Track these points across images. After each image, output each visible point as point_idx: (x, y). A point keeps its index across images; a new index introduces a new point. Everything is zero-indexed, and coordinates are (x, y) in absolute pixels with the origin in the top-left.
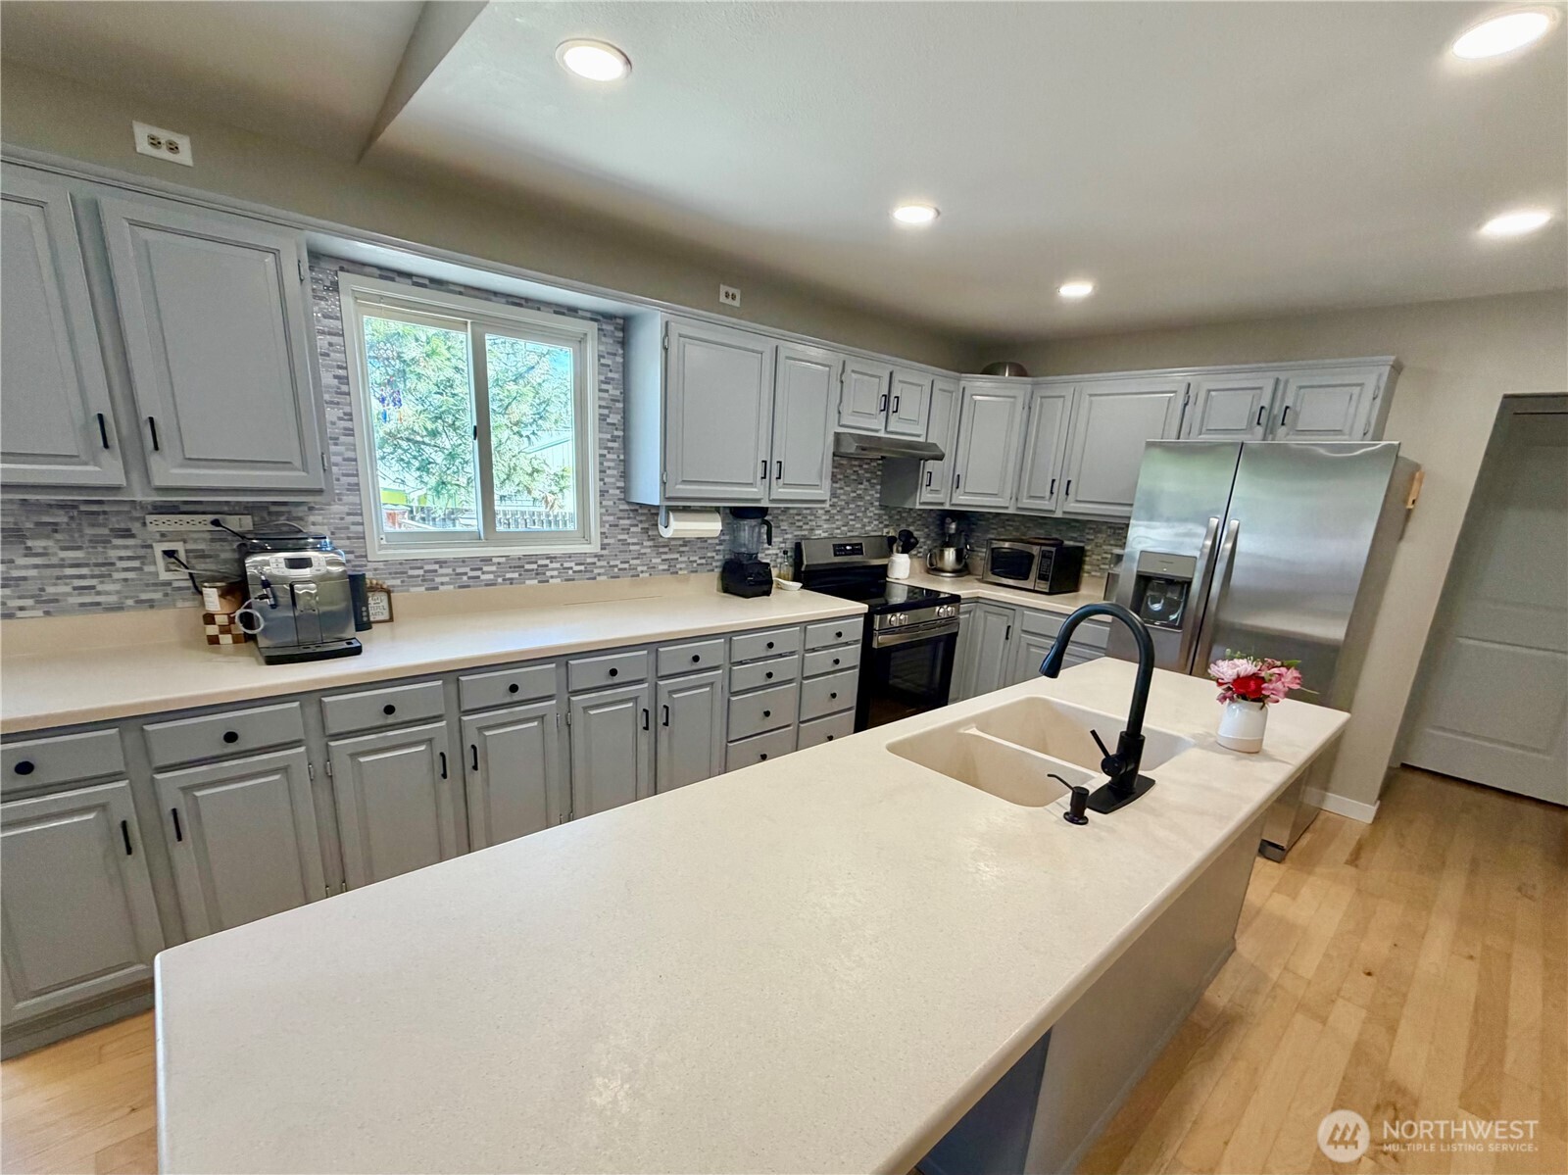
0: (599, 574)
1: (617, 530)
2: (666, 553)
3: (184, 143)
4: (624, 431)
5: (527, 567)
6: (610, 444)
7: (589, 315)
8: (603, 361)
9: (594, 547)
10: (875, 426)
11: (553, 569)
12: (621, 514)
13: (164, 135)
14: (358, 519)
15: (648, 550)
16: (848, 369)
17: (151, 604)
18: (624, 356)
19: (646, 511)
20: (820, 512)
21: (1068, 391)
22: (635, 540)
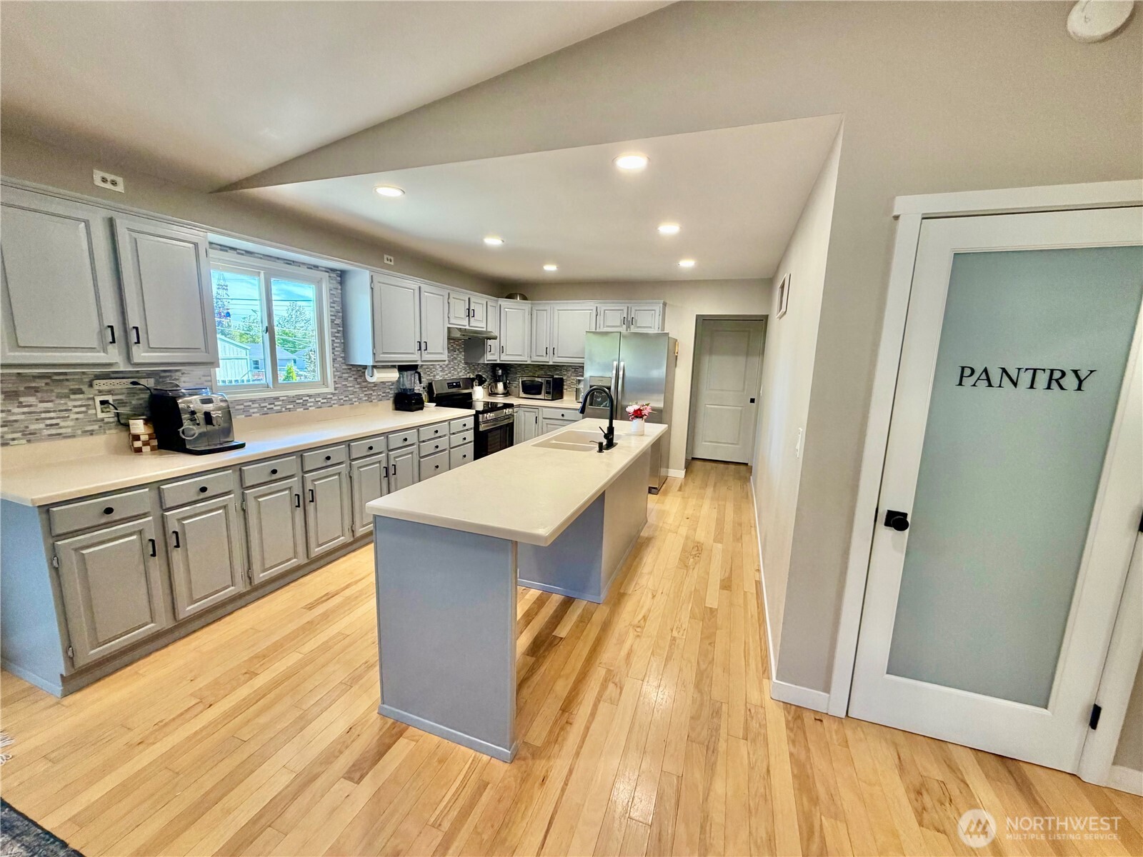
0: (334, 404)
1: (342, 379)
2: (366, 391)
3: (119, 180)
4: (343, 327)
5: (298, 401)
6: (337, 335)
7: (324, 269)
8: (331, 292)
9: (331, 389)
10: (464, 323)
11: (311, 402)
12: (345, 371)
13: (110, 177)
14: (209, 378)
15: (358, 390)
16: (451, 296)
17: (91, 433)
18: (341, 290)
19: (355, 369)
20: (438, 366)
21: (547, 307)
22: (351, 385)
